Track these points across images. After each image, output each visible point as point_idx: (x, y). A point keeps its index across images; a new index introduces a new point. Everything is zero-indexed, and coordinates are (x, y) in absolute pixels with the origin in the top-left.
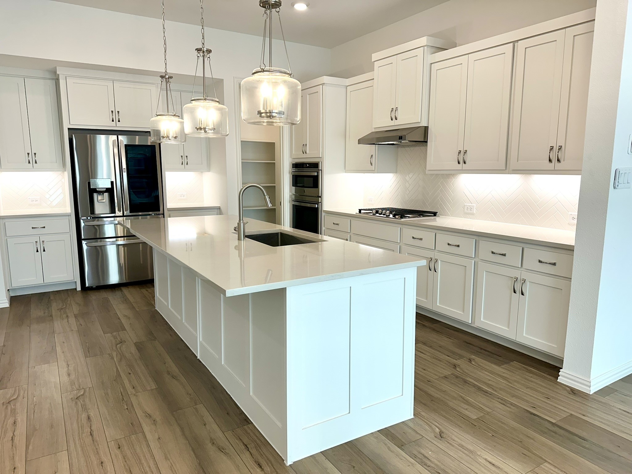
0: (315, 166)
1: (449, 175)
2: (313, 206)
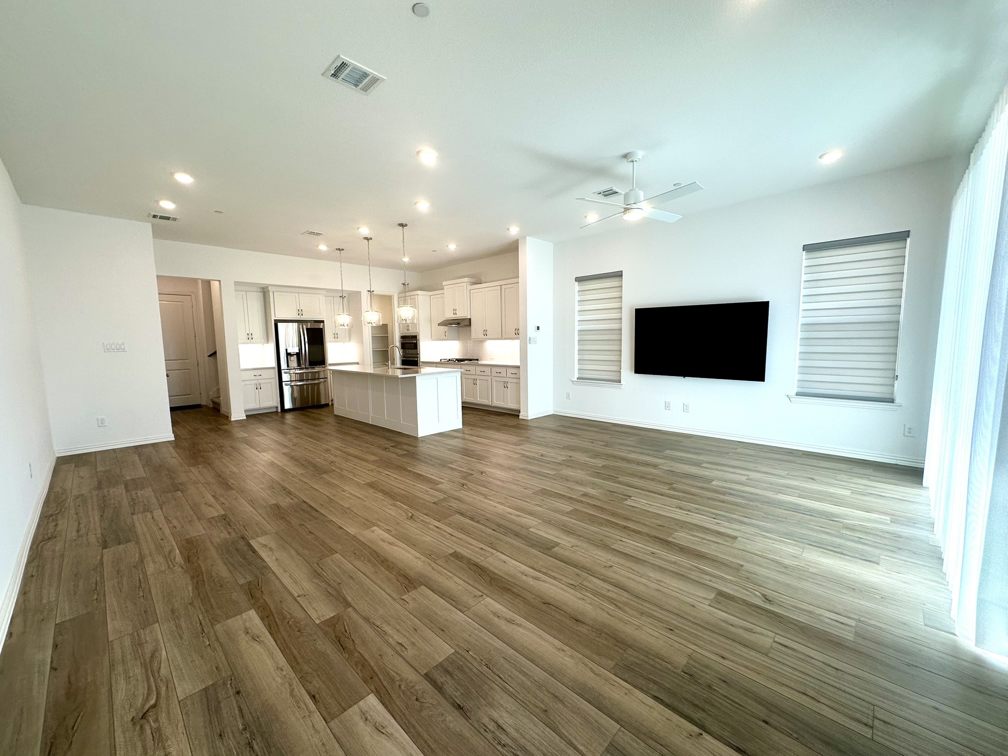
0: (415, 337)
1: (481, 342)
2: (414, 359)
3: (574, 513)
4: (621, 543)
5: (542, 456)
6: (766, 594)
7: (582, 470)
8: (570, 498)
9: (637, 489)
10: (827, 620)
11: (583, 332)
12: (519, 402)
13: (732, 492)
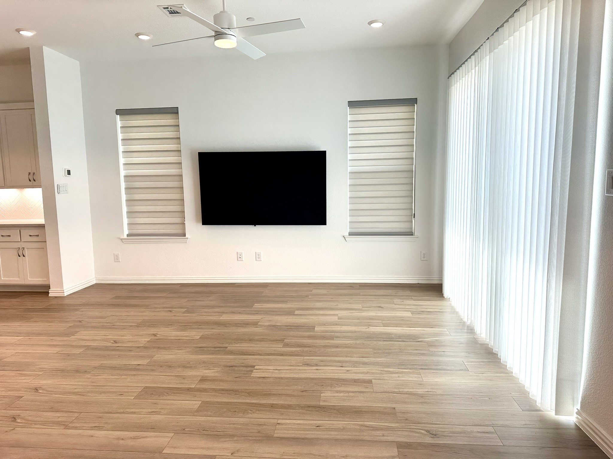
3: (205, 407)
4: (280, 426)
5: (115, 342)
6: (429, 429)
7: (179, 348)
8: (189, 389)
9: (253, 355)
10: (479, 435)
11: (130, 178)
12: (47, 275)
13: (337, 334)
